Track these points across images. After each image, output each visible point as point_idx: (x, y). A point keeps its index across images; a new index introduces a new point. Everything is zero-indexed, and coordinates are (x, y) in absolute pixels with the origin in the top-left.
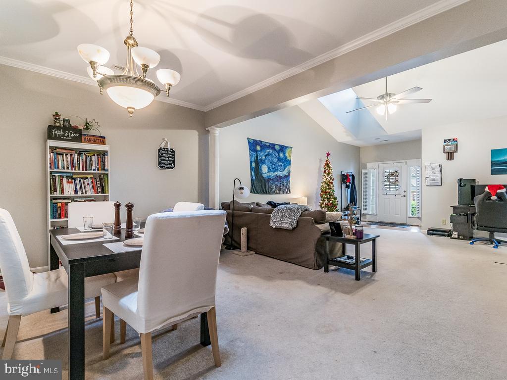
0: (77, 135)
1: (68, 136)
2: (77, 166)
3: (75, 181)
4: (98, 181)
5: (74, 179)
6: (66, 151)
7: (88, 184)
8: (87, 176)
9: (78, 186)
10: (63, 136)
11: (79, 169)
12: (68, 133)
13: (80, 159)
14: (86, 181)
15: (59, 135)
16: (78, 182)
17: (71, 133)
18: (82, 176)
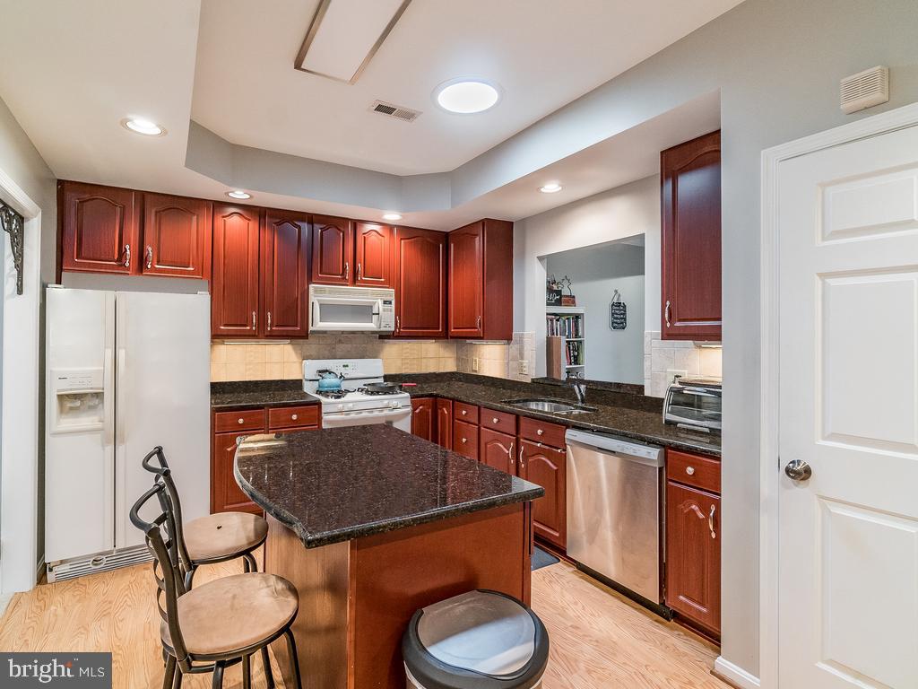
0: (559, 297)
1: (552, 300)
4: (572, 350)
6: (549, 317)
10: (549, 299)
12: (552, 297)
13: (558, 324)
17: (554, 296)
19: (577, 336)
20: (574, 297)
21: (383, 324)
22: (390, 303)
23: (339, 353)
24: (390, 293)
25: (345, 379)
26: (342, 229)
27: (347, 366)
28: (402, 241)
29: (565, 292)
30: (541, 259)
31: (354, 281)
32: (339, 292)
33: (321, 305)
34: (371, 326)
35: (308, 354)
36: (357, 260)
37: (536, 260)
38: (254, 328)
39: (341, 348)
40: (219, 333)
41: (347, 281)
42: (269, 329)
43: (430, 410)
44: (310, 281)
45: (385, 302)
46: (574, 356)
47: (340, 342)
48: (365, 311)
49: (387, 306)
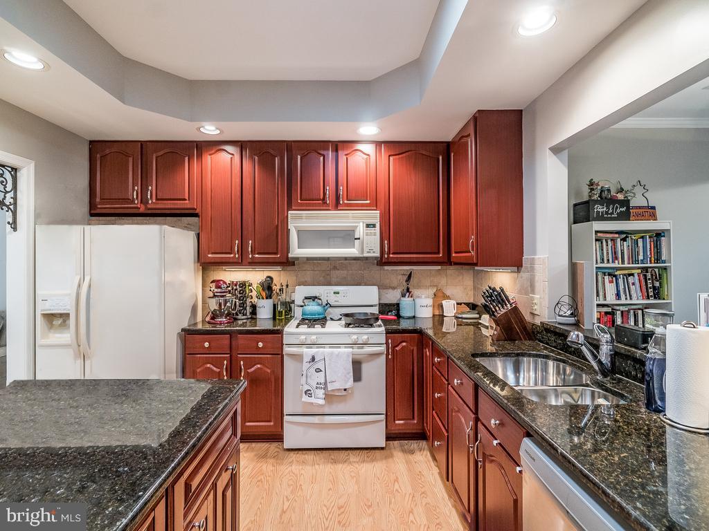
0: (624, 209)
1: (612, 213)
2: (620, 256)
3: (617, 280)
4: (649, 279)
5: (615, 276)
6: (608, 235)
7: (633, 284)
8: (633, 271)
9: (621, 288)
10: (607, 213)
11: (623, 262)
12: (613, 209)
13: (625, 245)
14: (631, 279)
15: (602, 213)
16: (621, 281)
17: (617, 208)
18: (626, 272)
19: (658, 260)
20: (653, 208)
21: (366, 250)
22: (374, 226)
23: (334, 280)
24: (375, 216)
25: (331, 306)
26: (322, 152)
27: (338, 293)
28: (391, 158)
29: (637, 201)
30: (556, 150)
31: (337, 206)
32: (317, 217)
33: (299, 232)
34: (353, 252)
35: (303, 280)
36: (340, 184)
37: (548, 152)
38: (237, 256)
39: (336, 274)
40: (208, 261)
41: (328, 205)
42: (250, 256)
43: (415, 348)
44: (290, 208)
45: (368, 226)
46: (654, 288)
47: (335, 268)
48: (348, 236)
49: (371, 230)
